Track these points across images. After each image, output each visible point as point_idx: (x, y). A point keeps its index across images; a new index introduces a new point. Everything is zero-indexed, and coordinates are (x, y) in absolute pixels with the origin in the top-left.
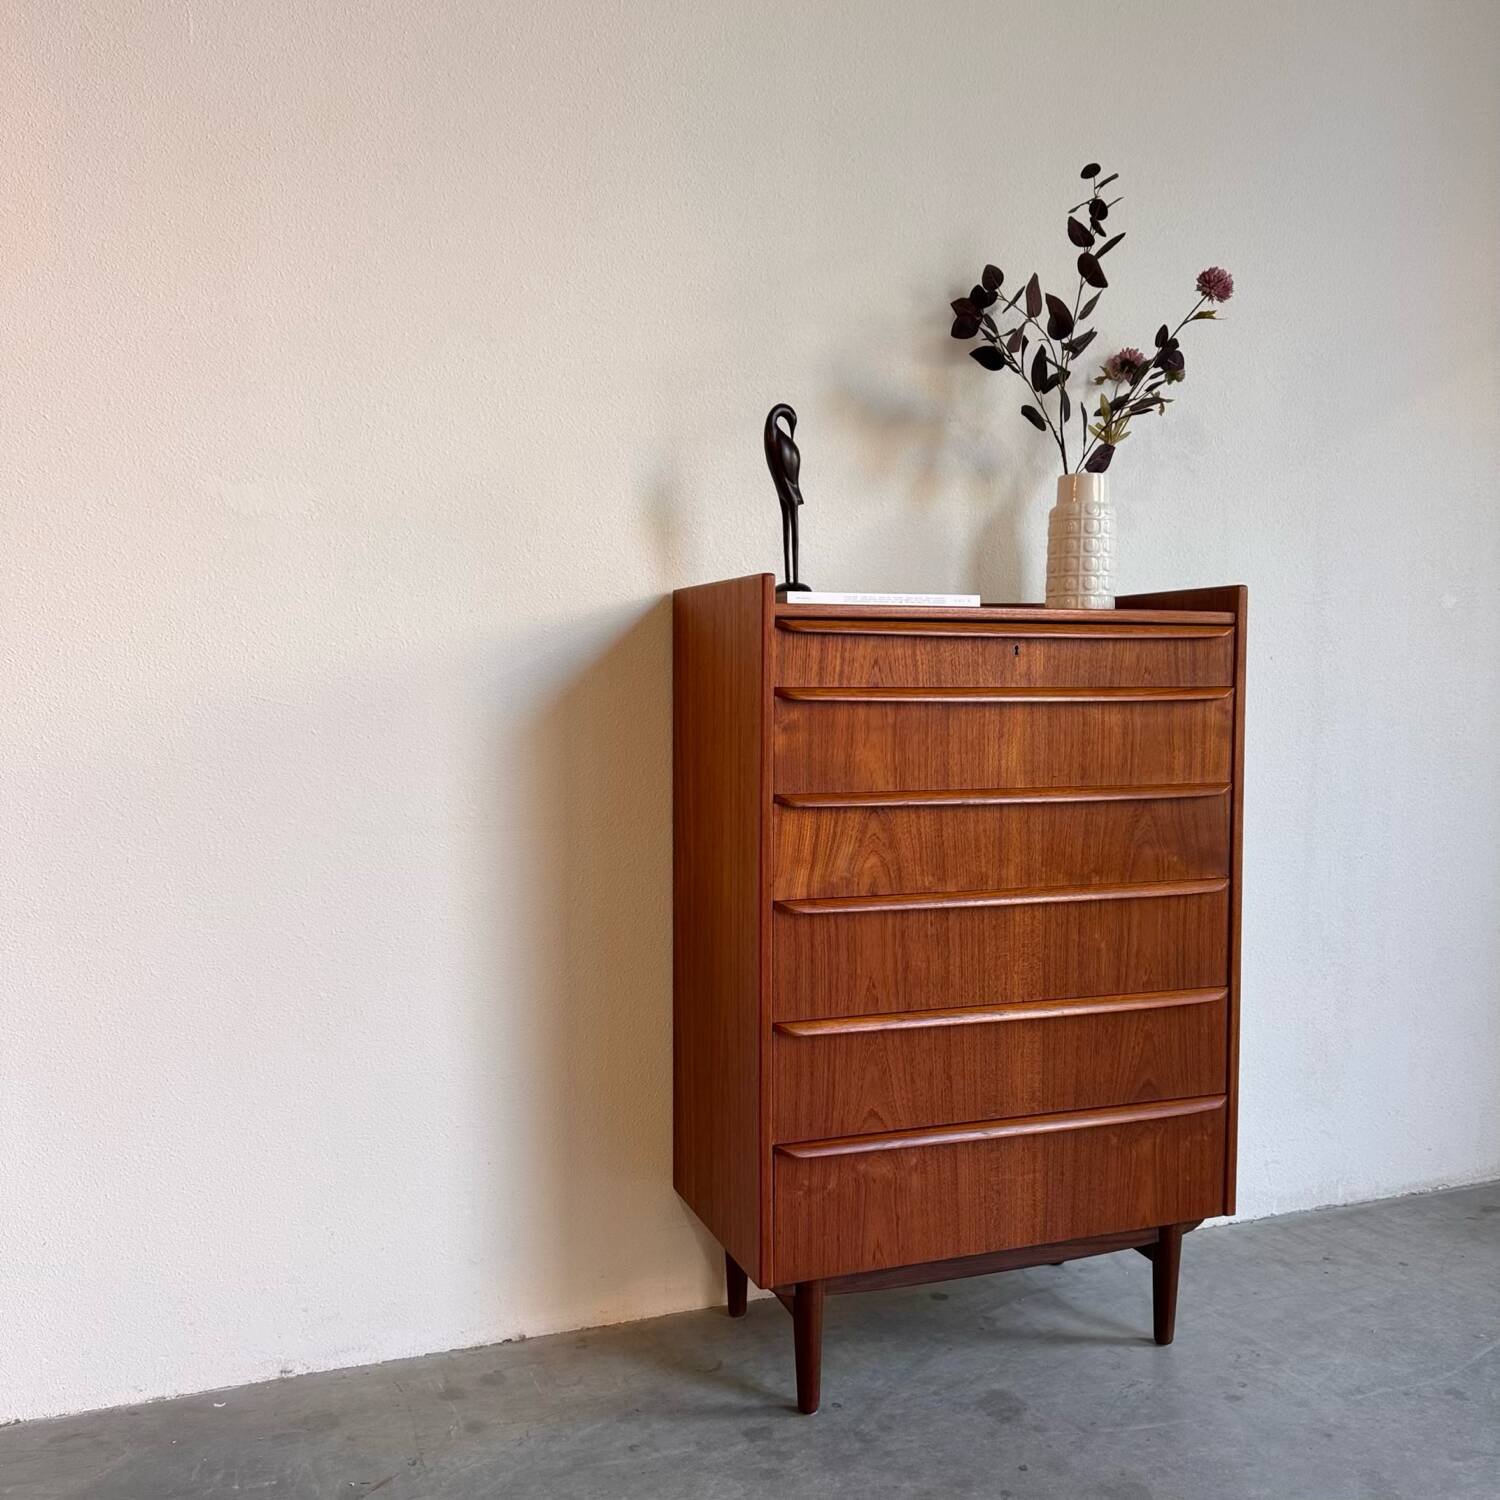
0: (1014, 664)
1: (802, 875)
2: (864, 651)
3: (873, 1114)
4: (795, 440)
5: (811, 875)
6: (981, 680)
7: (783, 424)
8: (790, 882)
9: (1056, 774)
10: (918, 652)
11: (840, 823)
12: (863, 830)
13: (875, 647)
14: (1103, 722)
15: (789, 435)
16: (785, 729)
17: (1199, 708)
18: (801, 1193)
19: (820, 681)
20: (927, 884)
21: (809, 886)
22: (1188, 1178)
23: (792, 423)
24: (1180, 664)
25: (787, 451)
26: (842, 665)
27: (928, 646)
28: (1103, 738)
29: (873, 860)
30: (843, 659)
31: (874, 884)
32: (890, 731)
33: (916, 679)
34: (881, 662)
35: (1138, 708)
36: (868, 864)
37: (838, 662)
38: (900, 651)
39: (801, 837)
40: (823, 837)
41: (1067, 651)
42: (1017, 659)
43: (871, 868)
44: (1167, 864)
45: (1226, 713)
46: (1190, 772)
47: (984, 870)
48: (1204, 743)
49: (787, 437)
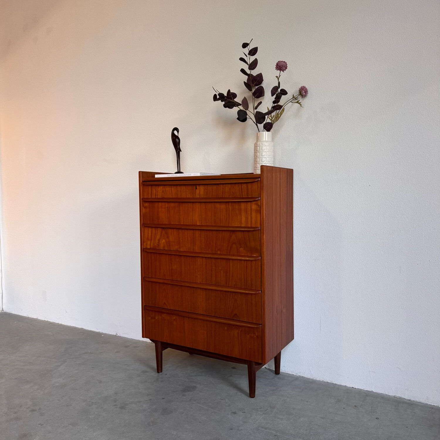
0: (196, 191)
1: (149, 242)
2: (160, 189)
3: (165, 303)
4: (179, 136)
5: (151, 243)
6: (187, 196)
7: (176, 132)
8: (147, 244)
9: (208, 222)
10: (172, 189)
11: (156, 231)
12: (161, 234)
13: (162, 188)
14: (220, 207)
15: (177, 135)
16: (145, 208)
17: (249, 204)
18: (150, 318)
19: (151, 196)
20: (176, 248)
21: (150, 245)
22: (250, 347)
23: (178, 132)
24: (243, 190)
25: (177, 140)
26: (156, 192)
27: (175, 188)
28: (220, 212)
29: (164, 241)
30: (156, 190)
31: (164, 247)
32: (166, 209)
33: (172, 196)
34: (164, 191)
35: (230, 204)
36: (162, 242)
37: (155, 192)
38: (168, 189)
39: (148, 233)
40: (153, 235)
41: (210, 187)
42: (196, 190)
43: (163, 243)
44: (240, 250)
45: (258, 205)
46: (247, 223)
47: (190, 246)
48: (251, 214)
49: (176, 136)
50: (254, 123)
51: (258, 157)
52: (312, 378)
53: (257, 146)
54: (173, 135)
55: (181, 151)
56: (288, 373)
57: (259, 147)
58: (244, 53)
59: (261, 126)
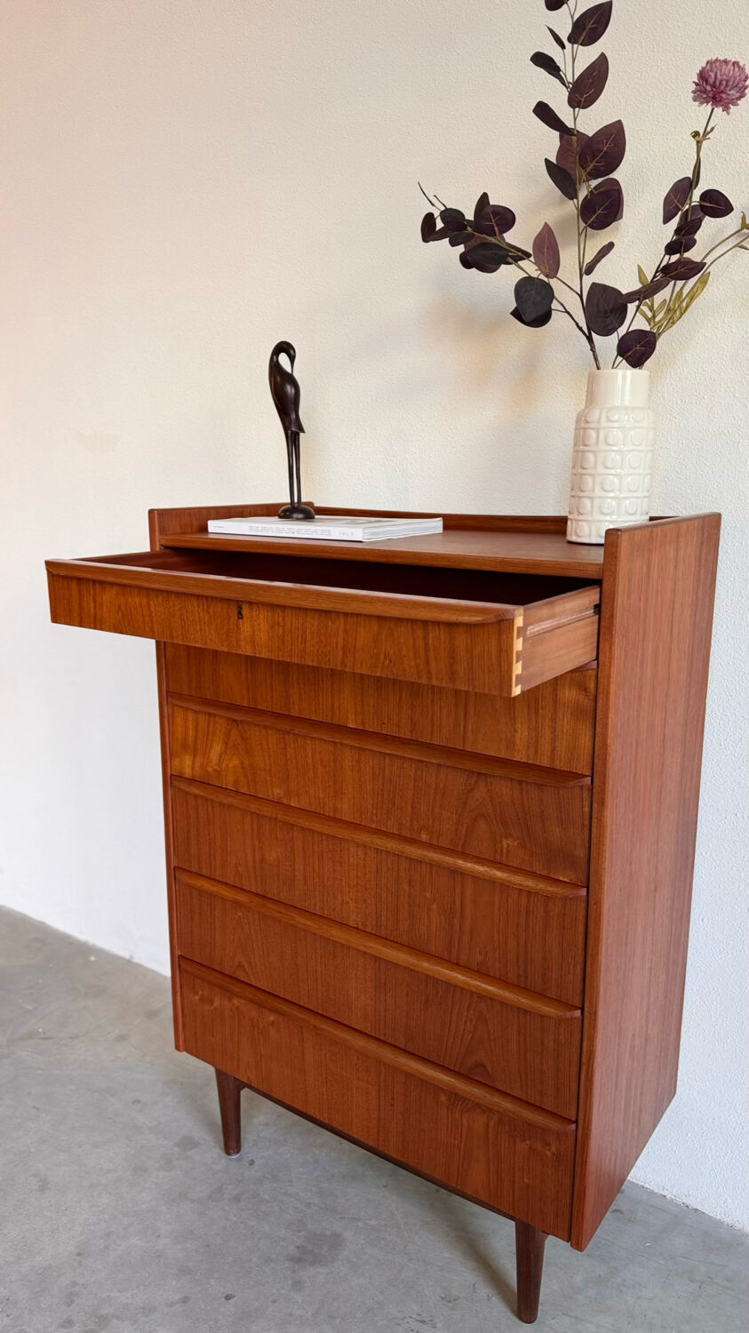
1: (188, 758)
3: (240, 965)
4: (294, 374)
5: (193, 763)
7: (283, 359)
8: (181, 763)
9: (385, 721)
11: (211, 726)
12: (227, 737)
15: (290, 372)
18: (196, 998)
20: (275, 793)
21: (193, 769)
22: (525, 1181)
23: (292, 359)
29: (235, 762)
31: (236, 782)
36: (231, 765)
39: (186, 728)
40: (200, 734)
43: (234, 767)
44: (505, 846)
45: (585, 690)
46: (536, 753)
47: (321, 796)
48: (554, 720)
49: (286, 373)
50: (580, 329)
51: (588, 471)
52: (727, 1220)
53: (588, 425)
54: (276, 371)
55: (303, 432)
56: (647, 1186)
57: (597, 430)
58: (552, 32)
59: (608, 344)
